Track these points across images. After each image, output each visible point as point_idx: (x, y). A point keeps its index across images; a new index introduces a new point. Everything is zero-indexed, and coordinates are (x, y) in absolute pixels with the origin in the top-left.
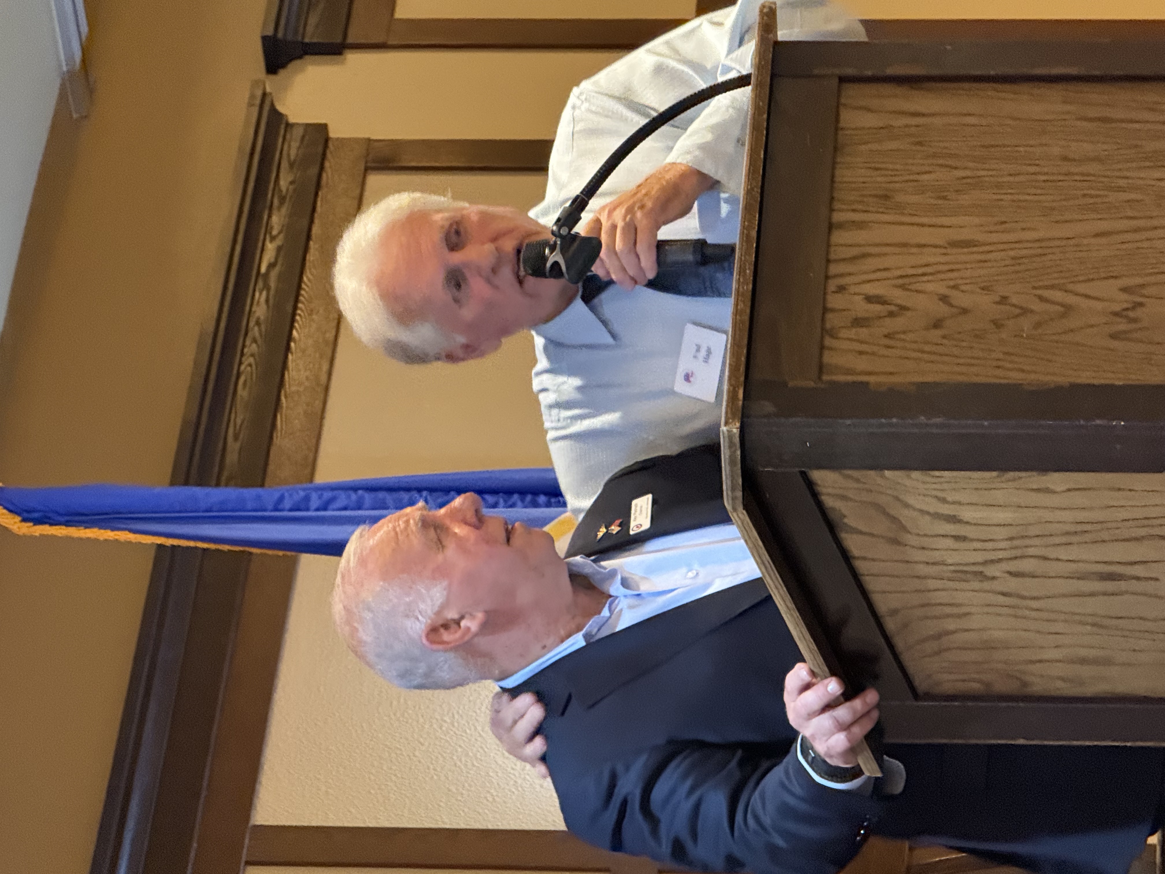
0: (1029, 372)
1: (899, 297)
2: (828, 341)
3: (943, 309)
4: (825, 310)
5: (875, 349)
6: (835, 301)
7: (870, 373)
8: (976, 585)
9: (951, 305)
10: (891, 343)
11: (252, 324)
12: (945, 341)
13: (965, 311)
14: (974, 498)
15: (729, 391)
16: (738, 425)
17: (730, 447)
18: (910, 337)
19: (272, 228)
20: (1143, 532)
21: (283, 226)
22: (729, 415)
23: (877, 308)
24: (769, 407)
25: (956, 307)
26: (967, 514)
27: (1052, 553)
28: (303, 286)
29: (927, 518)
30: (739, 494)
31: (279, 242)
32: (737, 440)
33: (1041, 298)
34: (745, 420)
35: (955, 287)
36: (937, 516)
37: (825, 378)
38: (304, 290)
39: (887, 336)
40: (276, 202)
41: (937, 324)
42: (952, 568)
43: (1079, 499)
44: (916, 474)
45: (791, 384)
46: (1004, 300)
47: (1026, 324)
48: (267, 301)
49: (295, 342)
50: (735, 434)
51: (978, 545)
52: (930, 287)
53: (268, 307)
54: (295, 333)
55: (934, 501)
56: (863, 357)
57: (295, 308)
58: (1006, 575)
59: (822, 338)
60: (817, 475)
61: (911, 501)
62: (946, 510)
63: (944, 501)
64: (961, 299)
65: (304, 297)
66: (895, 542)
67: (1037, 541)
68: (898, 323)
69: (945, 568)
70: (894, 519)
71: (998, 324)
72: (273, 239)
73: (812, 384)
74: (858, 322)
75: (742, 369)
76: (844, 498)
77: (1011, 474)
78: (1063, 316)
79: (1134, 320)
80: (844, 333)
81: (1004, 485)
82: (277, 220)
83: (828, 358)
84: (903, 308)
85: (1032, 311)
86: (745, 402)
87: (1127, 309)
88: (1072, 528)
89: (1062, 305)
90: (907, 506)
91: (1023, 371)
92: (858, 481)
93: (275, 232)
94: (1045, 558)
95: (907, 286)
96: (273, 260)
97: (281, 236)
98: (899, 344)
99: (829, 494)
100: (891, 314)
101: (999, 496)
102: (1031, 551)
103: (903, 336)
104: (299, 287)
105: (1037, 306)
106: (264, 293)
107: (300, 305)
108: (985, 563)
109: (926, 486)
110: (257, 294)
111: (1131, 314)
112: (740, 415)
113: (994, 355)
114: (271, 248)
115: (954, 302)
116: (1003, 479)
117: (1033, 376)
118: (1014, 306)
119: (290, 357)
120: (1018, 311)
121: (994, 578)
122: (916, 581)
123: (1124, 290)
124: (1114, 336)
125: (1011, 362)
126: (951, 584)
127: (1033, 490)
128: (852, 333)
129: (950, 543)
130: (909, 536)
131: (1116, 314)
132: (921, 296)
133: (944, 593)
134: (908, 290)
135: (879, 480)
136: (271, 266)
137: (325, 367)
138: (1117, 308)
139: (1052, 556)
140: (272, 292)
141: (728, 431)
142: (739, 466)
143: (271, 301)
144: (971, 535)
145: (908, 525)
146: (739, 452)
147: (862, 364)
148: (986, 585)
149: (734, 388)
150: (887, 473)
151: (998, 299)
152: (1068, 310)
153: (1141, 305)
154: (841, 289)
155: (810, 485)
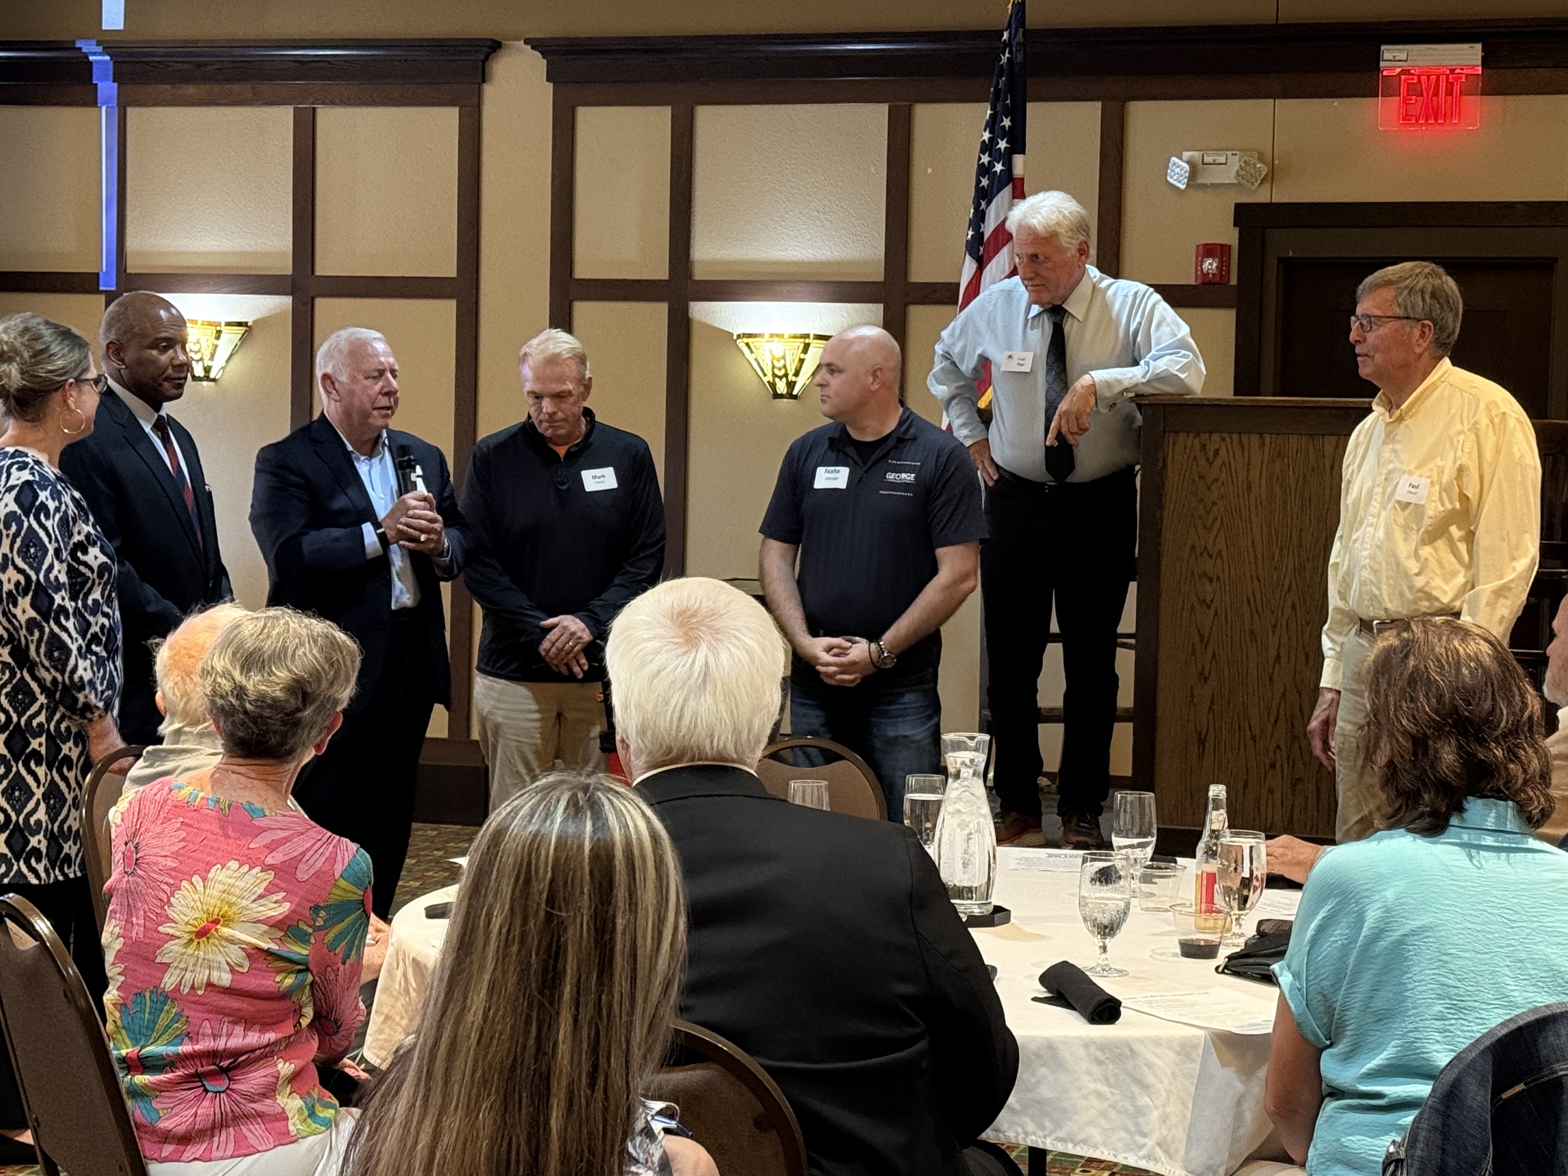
1: (1218, 462)
2: (1192, 434)
3: (1210, 480)
4: (1211, 433)
5: (1187, 453)
6: (1216, 437)
7: (1173, 450)
10: (1191, 460)
12: (1191, 481)
13: (1209, 488)
18: (1195, 467)
23: (1211, 454)
25: (1211, 485)
33: (1216, 519)
35: (1223, 484)
37: (1171, 435)
39: (1195, 458)
41: (1201, 478)
46: (1215, 504)
47: (1201, 513)
52: (1223, 474)
56: (1183, 448)
59: (1194, 432)
64: (1216, 487)
68: (1203, 462)
71: (1201, 501)
74: (1204, 447)
78: (1205, 527)
79: (1202, 555)
80: (1197, 440)
83: (1182, 435)
84: (1211, 464)
85: (1208, 515)
87: (1208, 552)
89: (1211, 527)
95: (1224, 465)
98: (1190, 463)
100: (1208, 459)
103: (1195, 464)
105: (1211, 517)
111: (1206, 554)
115: (1214, 484)
118: (1212, 508)
120: (1208, 509)
123: (1220, 552)
124: (1192, 546)
131: (1206, 548)
132: (1218, 471)
138: (1209, 548)
147: (1179, 448)
151: (1216, 501)
152: (1209, 529)
153: (1211, 558)
154: (1223, 439)
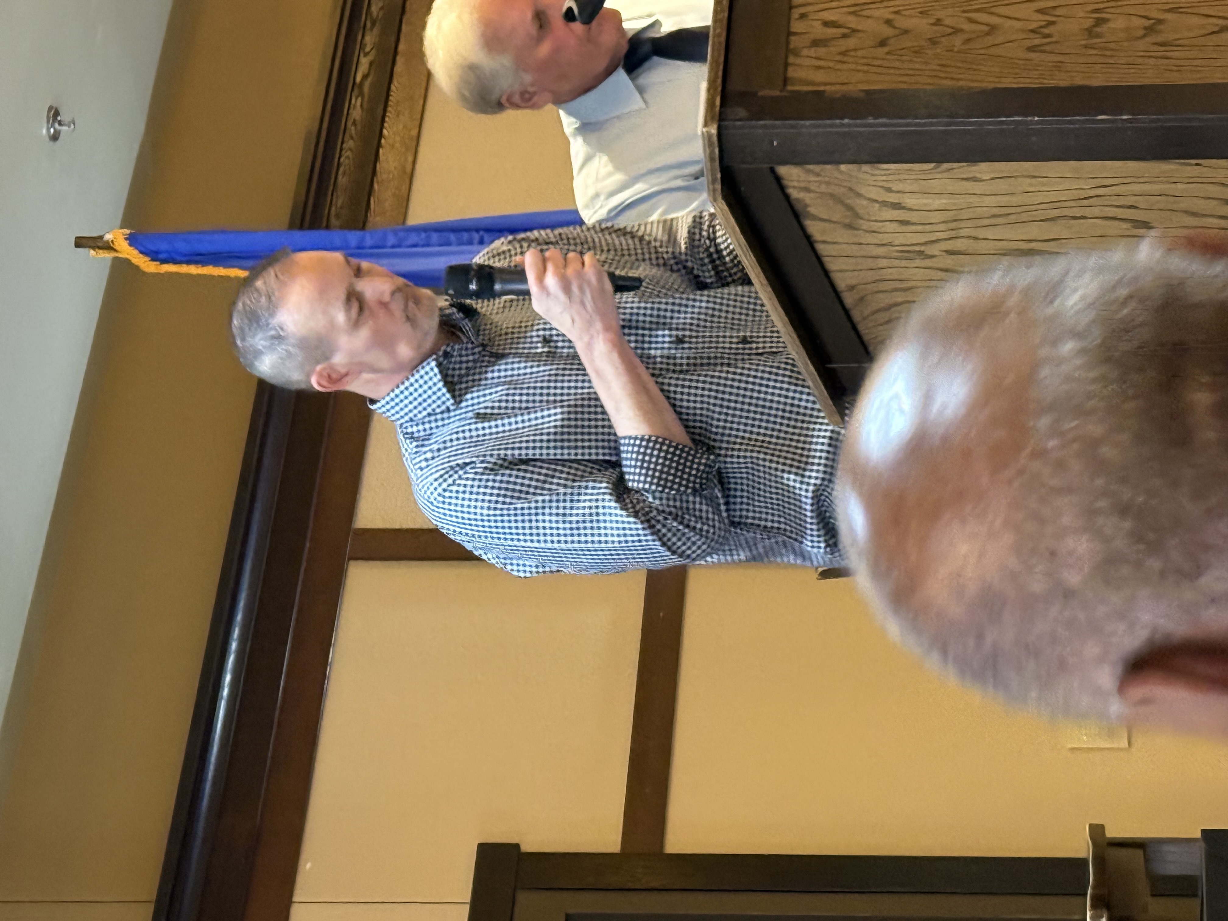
0: (959, 80)
1: (853, 22)
2: (791, 59)
3: (888, 31)
4: (789, 34)
5: (831, 64)
6: (797, 26)
7: (826, 84)
8: (918, 263)
9: (894, 27)
10: (845, 59)
11: (350, 123)
12: (888, 57)
13: (906, 32)
14: (915, 187)
16: (715, 126)
17: (710, 146)
18: (860, 53)
19: (366, 45)
20: (1055, 213)
21: (374, 44)
22: (708, 118)
23: (831, 32)
24: (741, 112)
25: (899, 28)
26: (910, 201)
27: (981, 233)
28: (391, 93)
29: (877, 206)
30: (718, 186)
31: (370, 57)
32: (715, 139)
33: (971, 21)
34: (722, 123)
35: (897, 13)
36: (884, 204)
37: (789, 88)
39: (840, 53)
40: (369, 25)
41: (883, 43)
42: (898, 248)
43: (1002, 186)
44: (866, 168)
45: (760, 94)
46: (938, 22)
47: (957, 41)
48: (361, 106)
49: (385, 139)
50: (713, 134)
51: (919, 228)
52: (876, 13)
53: (362, 111)
54: (385, 132)
55: (881, 190)
56: (822, 71)
57: (385, 110)
58: (944, 254)
59: (787, 57)
60: (783, 170)
61: (863, 191)
62: (892, 198)
63: (889, 190)
64: (902, 23)
65: (393, 102)
66: (850, 227)
67: (969, 224)
68: (851, 42)
69: (891, 248)
70: (849, 208)
71: (933, 42)
72: (366, 55)
73: (777, 93)
74: (816, 43)
75: (719, 81)
76: (807, 190)
77: (946, 166)
78: (988, 34)
79: (1048, 36)
80: (805, 52)
81: (939, 176)
82: (370, 40)
83: (792, 73)
84: (855, 31)
85: (961, 30)
86: (723, 109)
87: (1041, 27)
88: (996, 211)
89: (987, 25)
90: (859, 195)
91: (952, 79)
92: (818, 175)
93: (368, 49)
94: (976, 238)
95: (858, 13)
96: (366, 72)
97: (373, 51)
98: (851, 60)
99: (794, 187)
100: (844, 36)
101: (935, 185)
102: (964, 232)
103: (853, 53)
104: (388, 95)
105: (967, 26)
106: (359, 100)
107: (389, 109)
108: (926, 243)
109: (875, 178)
110: (353, 101)
111: (1046, 31)
112: (717, 119)
113: (930, 67)
114: (365, 62)
115: (897, 25)
116: (939, 170)
117: (961, 83)
118: (948, 26)
120: (950, 30)
121: (932, 257)
122: (870, 260)
123: (1040, 11)
124: (1031, 49)
125: (946, 72)
126: (896, 263)
127: (963, 179)
128: (812, 52)
129: (894, 226)
130: (861, 222)
131: (1033, 31)
132: (870, 21)
133: (890, 270)
134: (860, 16)
135: (836, 174)
136: (365, 77)
138: (1034, 26)
139: (981, 236)
140: (366, 99)
141: (707, 132)
142: (718, 162)
143: (365, 106)
144: (914, 220)
145: (861, 212)
146: (717, 151)
147: (820, 77)
148: (928, 263)
149: (712, 98)
150: (843, 167)
151: (932, 21)
152: (993, 29)
153: (1053, 23)
154: (803, 16)
155: (778, 179)
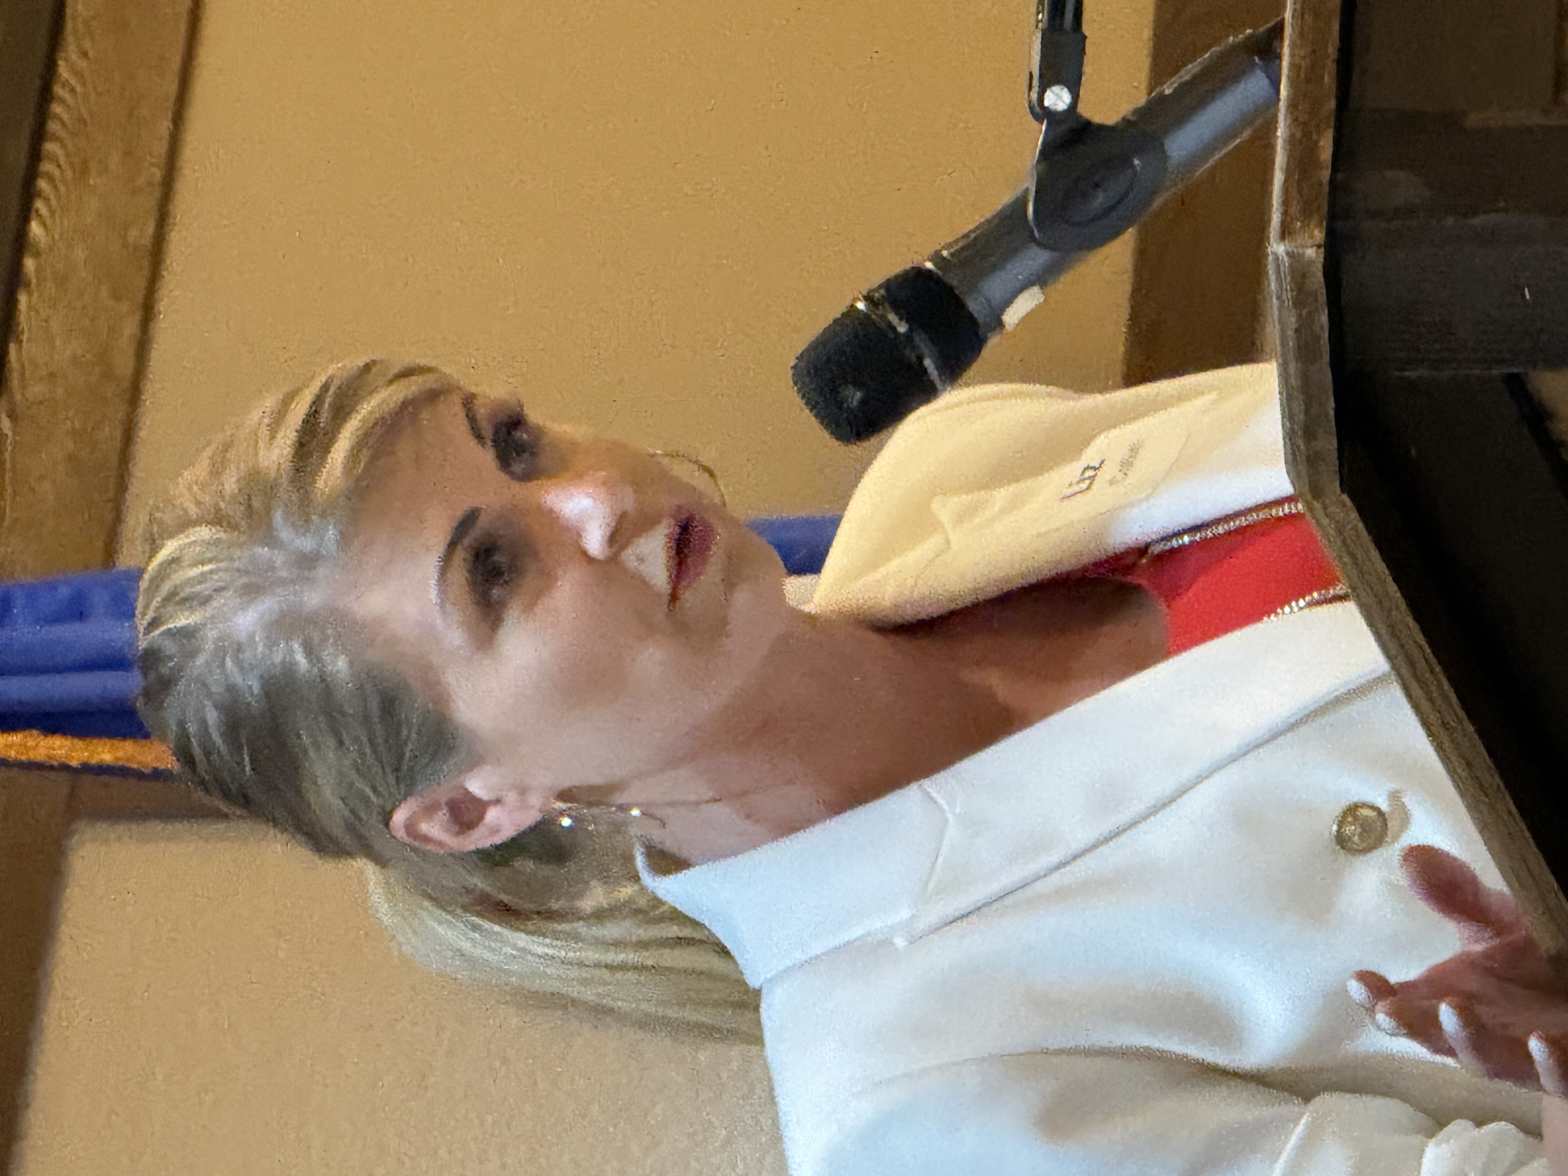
15: (1292, 142)
16: (1319, 235)
17: (1298, 303)
22: (1294, 209)
24: (1409, 187)
28: (58, 90)
30: (1328, 444)
32: (1317, 279)
34: (1339, 225)
38: (62, 101)
49: (37, 255)
50: (1311, 262)
54: (35, 228)
57: (35, 156)
65: (63, 123)
75: (1329, 78)
86: (1339, 173)
104: (46, 95)
107: (50, 147)
112: (1325, 208)
119: (23, 299)
137: (130, 328)
141: (1290, 255)
142: (1326, 358)
146: (1324, 318)
149: (1307, 135)
155: (1536, 417)
